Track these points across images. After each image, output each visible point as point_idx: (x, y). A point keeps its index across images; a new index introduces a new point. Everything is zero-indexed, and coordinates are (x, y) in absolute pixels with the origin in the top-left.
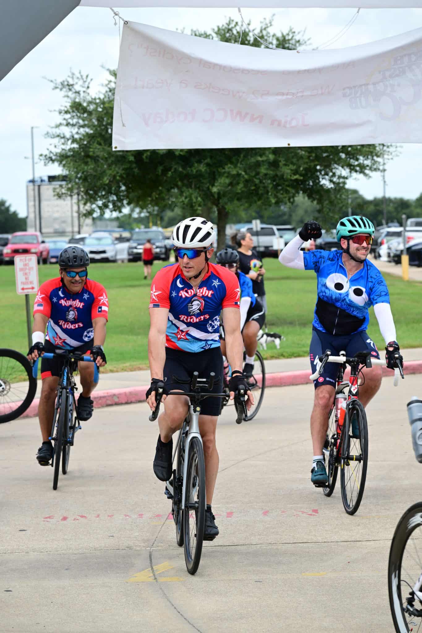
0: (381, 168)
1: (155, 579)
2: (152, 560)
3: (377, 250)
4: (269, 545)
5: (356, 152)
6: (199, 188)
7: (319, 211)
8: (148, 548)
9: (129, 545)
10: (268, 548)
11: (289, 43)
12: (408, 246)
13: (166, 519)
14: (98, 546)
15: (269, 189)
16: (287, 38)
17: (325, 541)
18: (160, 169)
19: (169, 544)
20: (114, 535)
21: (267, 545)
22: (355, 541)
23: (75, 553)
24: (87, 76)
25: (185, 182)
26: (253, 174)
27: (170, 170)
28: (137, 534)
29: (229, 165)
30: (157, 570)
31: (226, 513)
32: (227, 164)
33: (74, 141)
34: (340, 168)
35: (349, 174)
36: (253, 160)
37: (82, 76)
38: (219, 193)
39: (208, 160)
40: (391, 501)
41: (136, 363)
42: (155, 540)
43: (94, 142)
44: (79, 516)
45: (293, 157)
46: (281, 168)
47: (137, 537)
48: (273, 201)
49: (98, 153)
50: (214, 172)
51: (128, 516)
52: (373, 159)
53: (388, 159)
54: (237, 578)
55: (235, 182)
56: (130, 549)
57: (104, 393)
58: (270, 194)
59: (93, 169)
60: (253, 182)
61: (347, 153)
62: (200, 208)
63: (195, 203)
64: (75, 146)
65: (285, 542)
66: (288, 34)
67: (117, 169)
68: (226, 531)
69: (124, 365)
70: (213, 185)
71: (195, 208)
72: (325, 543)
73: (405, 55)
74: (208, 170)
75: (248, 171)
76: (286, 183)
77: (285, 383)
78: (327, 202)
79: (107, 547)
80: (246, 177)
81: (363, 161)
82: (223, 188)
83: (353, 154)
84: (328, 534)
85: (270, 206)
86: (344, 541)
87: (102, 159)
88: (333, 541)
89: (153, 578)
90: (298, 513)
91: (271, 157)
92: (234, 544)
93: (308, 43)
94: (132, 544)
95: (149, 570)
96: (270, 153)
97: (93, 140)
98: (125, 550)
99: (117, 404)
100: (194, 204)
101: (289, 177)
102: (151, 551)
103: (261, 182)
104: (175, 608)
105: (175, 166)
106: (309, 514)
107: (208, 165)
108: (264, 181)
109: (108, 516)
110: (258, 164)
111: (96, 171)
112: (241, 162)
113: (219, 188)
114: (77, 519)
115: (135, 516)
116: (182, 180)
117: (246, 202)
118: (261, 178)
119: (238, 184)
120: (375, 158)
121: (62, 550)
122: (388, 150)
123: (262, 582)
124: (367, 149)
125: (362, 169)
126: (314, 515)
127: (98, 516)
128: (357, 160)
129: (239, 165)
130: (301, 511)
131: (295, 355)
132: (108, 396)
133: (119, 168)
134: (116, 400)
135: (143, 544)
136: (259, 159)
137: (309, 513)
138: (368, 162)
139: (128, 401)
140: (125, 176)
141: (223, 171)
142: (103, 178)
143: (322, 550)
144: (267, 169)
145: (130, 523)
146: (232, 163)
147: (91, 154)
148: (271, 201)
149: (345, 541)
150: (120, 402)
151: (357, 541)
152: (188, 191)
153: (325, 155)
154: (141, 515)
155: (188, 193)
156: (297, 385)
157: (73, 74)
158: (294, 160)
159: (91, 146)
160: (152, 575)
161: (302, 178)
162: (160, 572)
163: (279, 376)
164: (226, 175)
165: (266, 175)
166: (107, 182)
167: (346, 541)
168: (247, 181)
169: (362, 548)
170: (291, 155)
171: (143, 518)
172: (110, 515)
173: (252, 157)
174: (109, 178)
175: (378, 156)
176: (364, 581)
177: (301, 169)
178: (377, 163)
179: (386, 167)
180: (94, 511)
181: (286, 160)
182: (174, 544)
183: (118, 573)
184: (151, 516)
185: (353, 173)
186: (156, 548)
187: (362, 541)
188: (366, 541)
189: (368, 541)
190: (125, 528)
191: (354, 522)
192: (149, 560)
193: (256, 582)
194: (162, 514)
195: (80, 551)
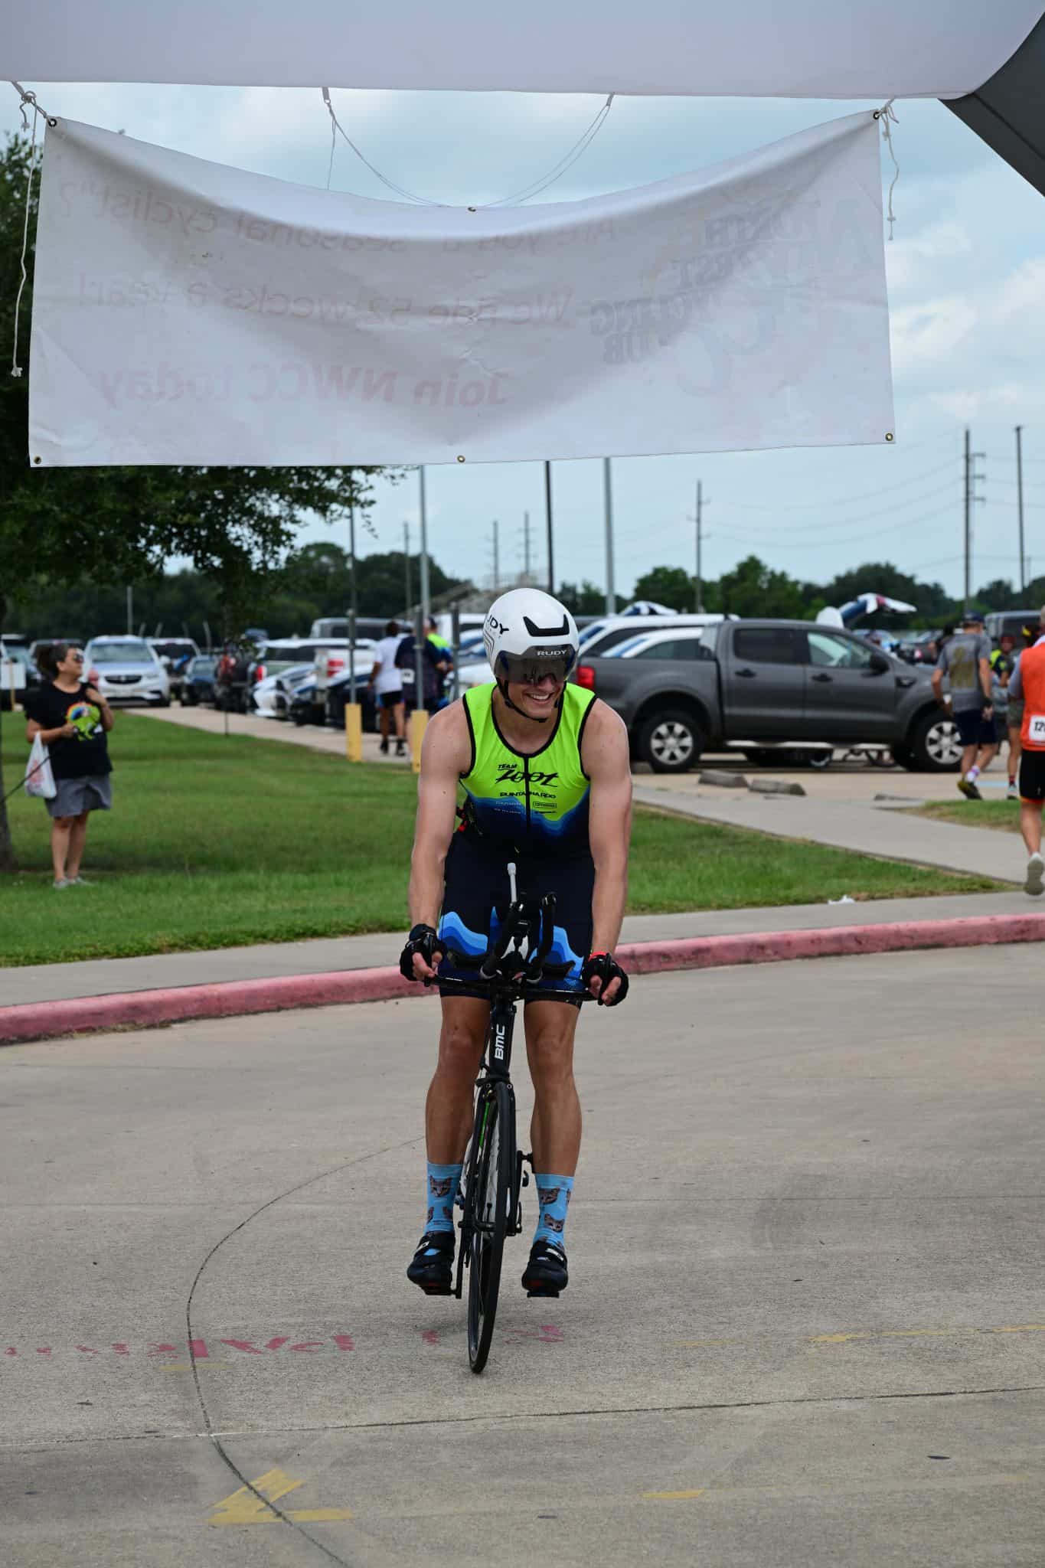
0: (362, 497)
1: (279, 1514)
2: (234, 1464)
4: (506, 1420)
8: (201, 1433)
9: (147, 1426)
10: (508, 1426)
12: (331, 682)
14: (70, 1431)
17: (638, 1408)
19: (248, 1422)
20: (90, 1400)
21: (499, 1420)
22: (711, 1407)
23: (22, 1448)
28: (149, 1397)
30: (265, 1491)
31: (331, 1337)
40: (719, 1301)
42: (205, 1412)
47: (151, 1404)
51: (84, 1350)
54: (487, 1510)
55: (34, 530)
56: (157, 1437)
65: (538, 1411)
68: (365, 1387)
72: (640, 1413)
77: (229, 1008)
79: (96, 1434)
80: (63, 517)
84: (630, 1388)
86: (681, 1408)
88: (654, 1407)
89: (271, 1512)
90: (512, 1337)
92: (415, 1420)
94: (152, 1423)
95: (245, 1492)
98: (145, 1441)
102: (214, 1440)
106: (541, 1339)
109: (39, 1350)
115: (108, 1351)
119: (43, 533)
123: (554, 1517)
126: (556, 1341)
127: (13, 1352)
130: (521, 1332)
131: (225, 941)
135: (179, 1424)
137: (542, 1336)
138: (333, 484)
141: (10, 502)
143: (648, 1430)
145: (110, 1369)
149: (686, 1406)
151: (716, 1406)
154: (121, 1348)
156: (256, 1013)
160: (263, 1505)
162: (278, 1495)
163: (216, 993)
167: (690, 1408)
169: (742, 1424)
171: (132, 1356)
172: (43, 1346)
176: (813, 1511)
178: (354, 486)
182: (261, 1422)
183: (170, 1501)
184: (146, 1350)
185: (298, 510)
186: (221, 1432)
187: (728, 1406)
188: (738, 1405)
189: (742, 1405)
190: (105, 1382)
191: (671, 1357)
192: (224, 1463)
193: (541, 1517)
194: (169, 1342)
195: (32, 1443)
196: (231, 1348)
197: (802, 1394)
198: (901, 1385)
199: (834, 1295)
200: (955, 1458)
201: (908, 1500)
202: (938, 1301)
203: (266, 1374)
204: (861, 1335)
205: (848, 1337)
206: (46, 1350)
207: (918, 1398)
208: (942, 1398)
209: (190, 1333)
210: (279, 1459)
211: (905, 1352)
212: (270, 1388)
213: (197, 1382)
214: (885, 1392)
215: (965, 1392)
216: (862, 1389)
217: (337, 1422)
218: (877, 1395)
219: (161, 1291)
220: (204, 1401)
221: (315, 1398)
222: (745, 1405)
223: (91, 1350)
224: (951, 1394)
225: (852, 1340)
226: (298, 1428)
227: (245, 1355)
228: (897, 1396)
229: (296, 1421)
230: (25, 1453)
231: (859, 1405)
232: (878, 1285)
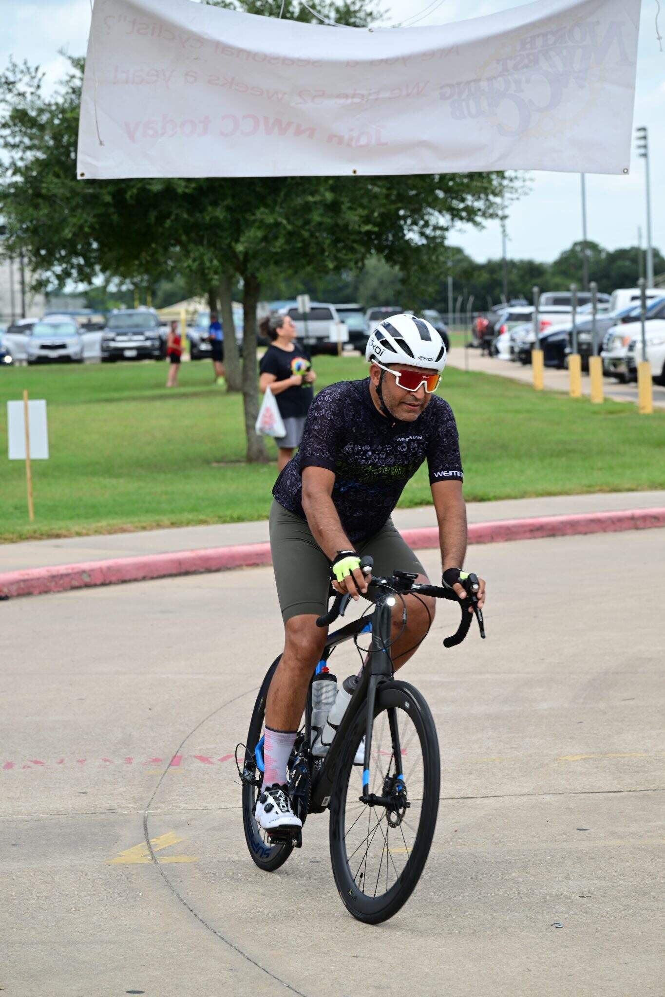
0: (500, 213)
1: (154, 858)
2: (149, 830)
3: (494, 342)
5: (461, 188)
6: (214, 245)
7: (404, 281)
8: (140, 810)
9: (110, 806)
11: (356, 17)
12: (541, 335)
13: (169, 766)
14: (62, 808)
15: (326, 246)
16: (352, 8)
18: (153, 216)
19: (174, 804)
20: (88, 790)
22: (465, 798)
23: (27, 819)
24: (37, 69)
25: (193, 235)
26: (300, 222)
27: (168, 217)
28: (124, 789)
29: (262, 209)
30: (155, 845)
32: (258, 208)
33: (17, 171)
34: (436, 213)
35: (449, 223)
36: (299, 201)
37: (28, 69)
38: (246, 254)
39: (229, 201)
40: (521, 735)
41: (116, 522)
42: (152, 798)
43: (48, 174)
44: (31, 761)
45: (362, 197)
46: (345, 213)
47: (123, 793)
48: (331, 265)
49: (56, 191)
50: (238, 221)
51: (108, 761)
52: (487, 200)
53: (512, 199)
55: (270, 236)
56: (113, 812)
57: (67, 569)
58: (327, 254)
59: (47, 215)
60: (300, 235)
61: (448, 190)
62: (216, 277)
63: (209, 268)
64: (19, 178)
66: (354, 3)
67: (85, 215)
69: (99, 524)
70: (237, 241)
71: (209, 277)
73: (538, 36)
74: (229, 216)
75: (292, 218)
76: (353, 237)
78: (415, 267)
79: (76, 811)
80: (289, 227)
81: (473, 202)
82: (252, 245)
83: (457, 192)
85: (327, 273)
86: (448, 799)
87: (62, 200)
89: (150, 857)
91: (329, 196)
93: (386, 16)
94: (115, 804)
95: (143, 846)
96: (326, 190)
97: (46, 170)
98: (103, 816)
99: (88, 586)
100: (206, 271)
101: (357, 227)
102: (146, 815)
103: (312, 235)
104: (185, 904)
105: (178, 211)
107: (229, 209)
108: (317, 234)
109: (78, 761)
110: (307, 208)
111: (52, 219)
112: (281, 204)
113: (246, 244)
114: (29, 767)
115: (119, 761)
116: (187, 233)
117: (289, 267)
118: (313, 229)
119: (276, 238)
120: (491, 197)
121: (5, 816)
122: (511, 184)
123: (320, 862)
124: (479, 184)
125: (470, 215)
127: (62, 761)
128: (463, 200)
129: (277, 208)
132: (75, 574)
133: (88, 214)
134: (87, 579)
135: (131, 805)
136: (310, 199)
138: (479, 204)
139: (105, 580)
140: (97, 226)
141: (253, 218)
142: (63, 230)
143: (415, 812)
144: (322, 215)
145: (113, 773)
146: (266, 206)
147: (44, 191)
148: (326, 266)
149: (450, 797)
150: (93, 582)
151: (468, 798)
152: (198, 250)
153: (413, 193)
154: (129, 760)
155: (197, 254)
157: (15, 66)
158: (365, 201)
159: (44, 180)
160: (148, 853)
161: (376, 229)
162: (162, 847)
164: (257, 224)
165: (320, 224)
166: (70, 236)
167: (452, 799)
168: (290, 234)
169: (476, 808)
170: (359, 193)
171: (133, 765)
172: (81, 759)
173: (297, 196)
174: (73, 230)
175: (495, 195)
176: (481, 860)
177: (376, 214)
178: (495, 206)
179: (507, 212)
180: (55, 753)
181: (352, 201)
182: (182, 805)
183: (94, 850)
184: (144, 761)
185: (457, 221)
186: (153, 810)
187: (476, 798)
188: (483, 797)
189: (485, 797)
190: (105, 780)
191: (463, 768)
192: (142, 830)
193: (312, 862)
194: (161, 757)
195: (35, 816)
196: (198, 761)
197: (527, 791)
198: (593, 786)
199: (595, 732)
200: (592, 831)
201: (544, 854)
202: (657, 736)
203: (207, 777)
204: (592, 756)
205: (583, 757)
206: (81, 762)
207: (597, 794)
208: (612, 794)
209: (177, 752)
210: (176, 826)
211: (613, 766)
212: (203, 785)
213: (161, 781)
214: (580, 790)
215: (630, 791)
216: (567, 788)
217: (229, 805)
218: (573, 792)
219: (179, 726)
220: (157, 792)
221: (226, 791)
222: (487, 797)
223: (109, 761)
224: (621, 792)
225: (584, 759)
226: (201, 808)
227: (202, 765)
228: (586, 793)
229: (204, 804)
230: (27, 821)
231: (559, 797)
232: (628, 726)
